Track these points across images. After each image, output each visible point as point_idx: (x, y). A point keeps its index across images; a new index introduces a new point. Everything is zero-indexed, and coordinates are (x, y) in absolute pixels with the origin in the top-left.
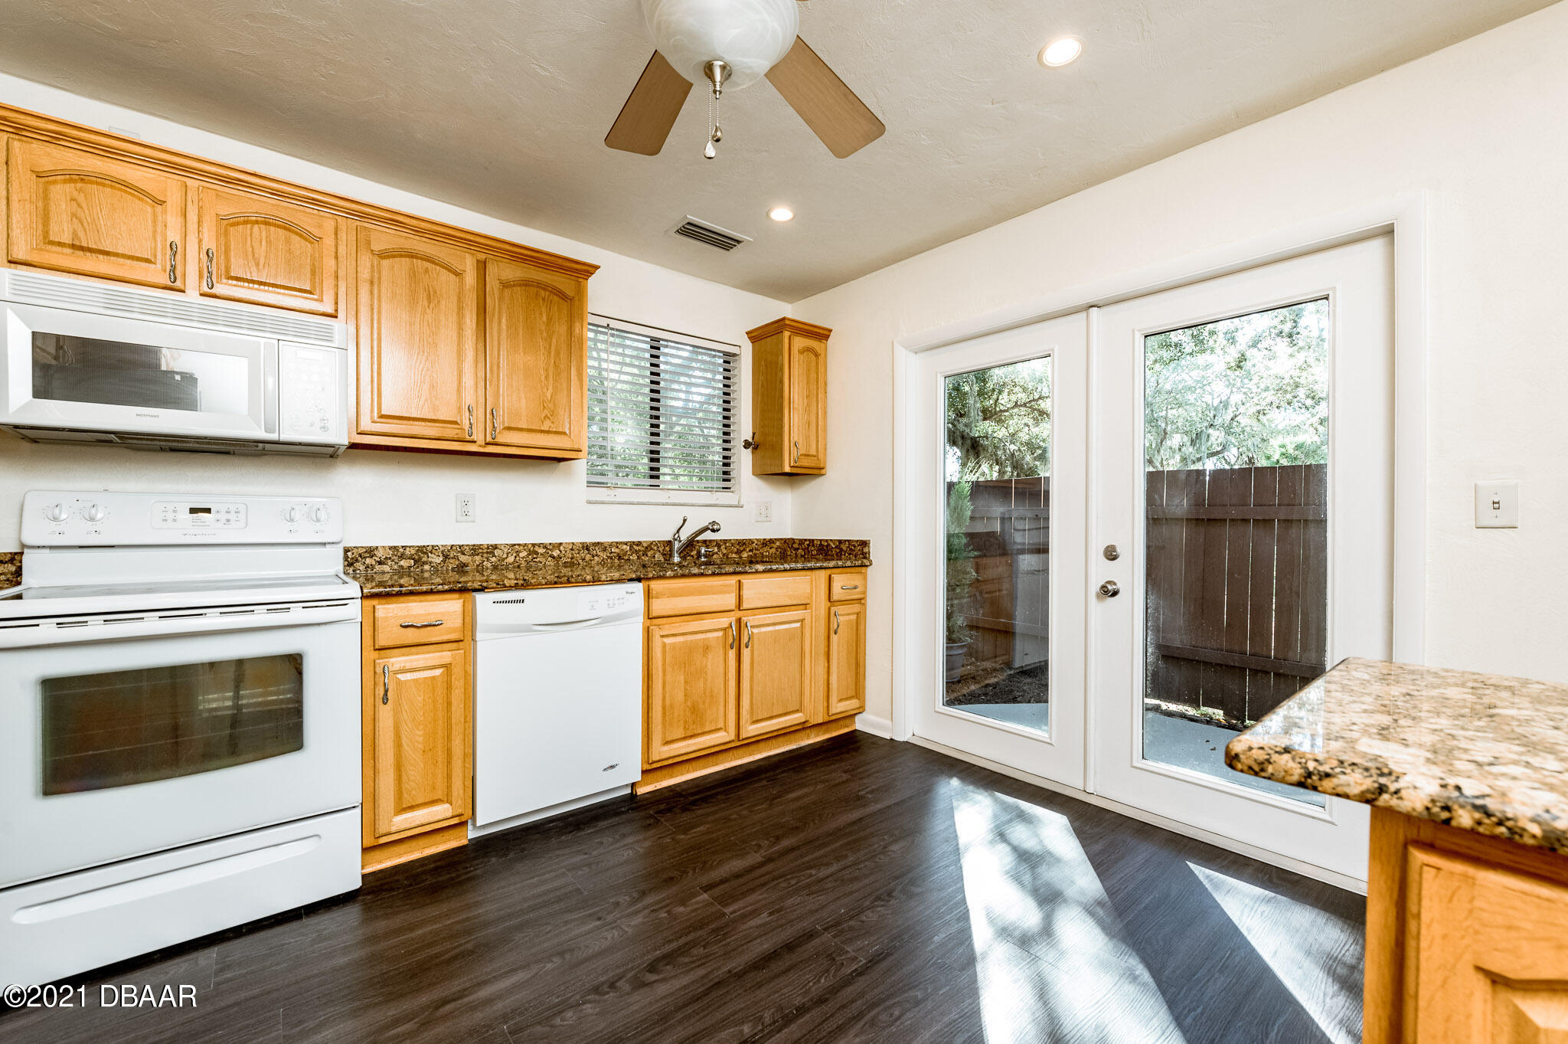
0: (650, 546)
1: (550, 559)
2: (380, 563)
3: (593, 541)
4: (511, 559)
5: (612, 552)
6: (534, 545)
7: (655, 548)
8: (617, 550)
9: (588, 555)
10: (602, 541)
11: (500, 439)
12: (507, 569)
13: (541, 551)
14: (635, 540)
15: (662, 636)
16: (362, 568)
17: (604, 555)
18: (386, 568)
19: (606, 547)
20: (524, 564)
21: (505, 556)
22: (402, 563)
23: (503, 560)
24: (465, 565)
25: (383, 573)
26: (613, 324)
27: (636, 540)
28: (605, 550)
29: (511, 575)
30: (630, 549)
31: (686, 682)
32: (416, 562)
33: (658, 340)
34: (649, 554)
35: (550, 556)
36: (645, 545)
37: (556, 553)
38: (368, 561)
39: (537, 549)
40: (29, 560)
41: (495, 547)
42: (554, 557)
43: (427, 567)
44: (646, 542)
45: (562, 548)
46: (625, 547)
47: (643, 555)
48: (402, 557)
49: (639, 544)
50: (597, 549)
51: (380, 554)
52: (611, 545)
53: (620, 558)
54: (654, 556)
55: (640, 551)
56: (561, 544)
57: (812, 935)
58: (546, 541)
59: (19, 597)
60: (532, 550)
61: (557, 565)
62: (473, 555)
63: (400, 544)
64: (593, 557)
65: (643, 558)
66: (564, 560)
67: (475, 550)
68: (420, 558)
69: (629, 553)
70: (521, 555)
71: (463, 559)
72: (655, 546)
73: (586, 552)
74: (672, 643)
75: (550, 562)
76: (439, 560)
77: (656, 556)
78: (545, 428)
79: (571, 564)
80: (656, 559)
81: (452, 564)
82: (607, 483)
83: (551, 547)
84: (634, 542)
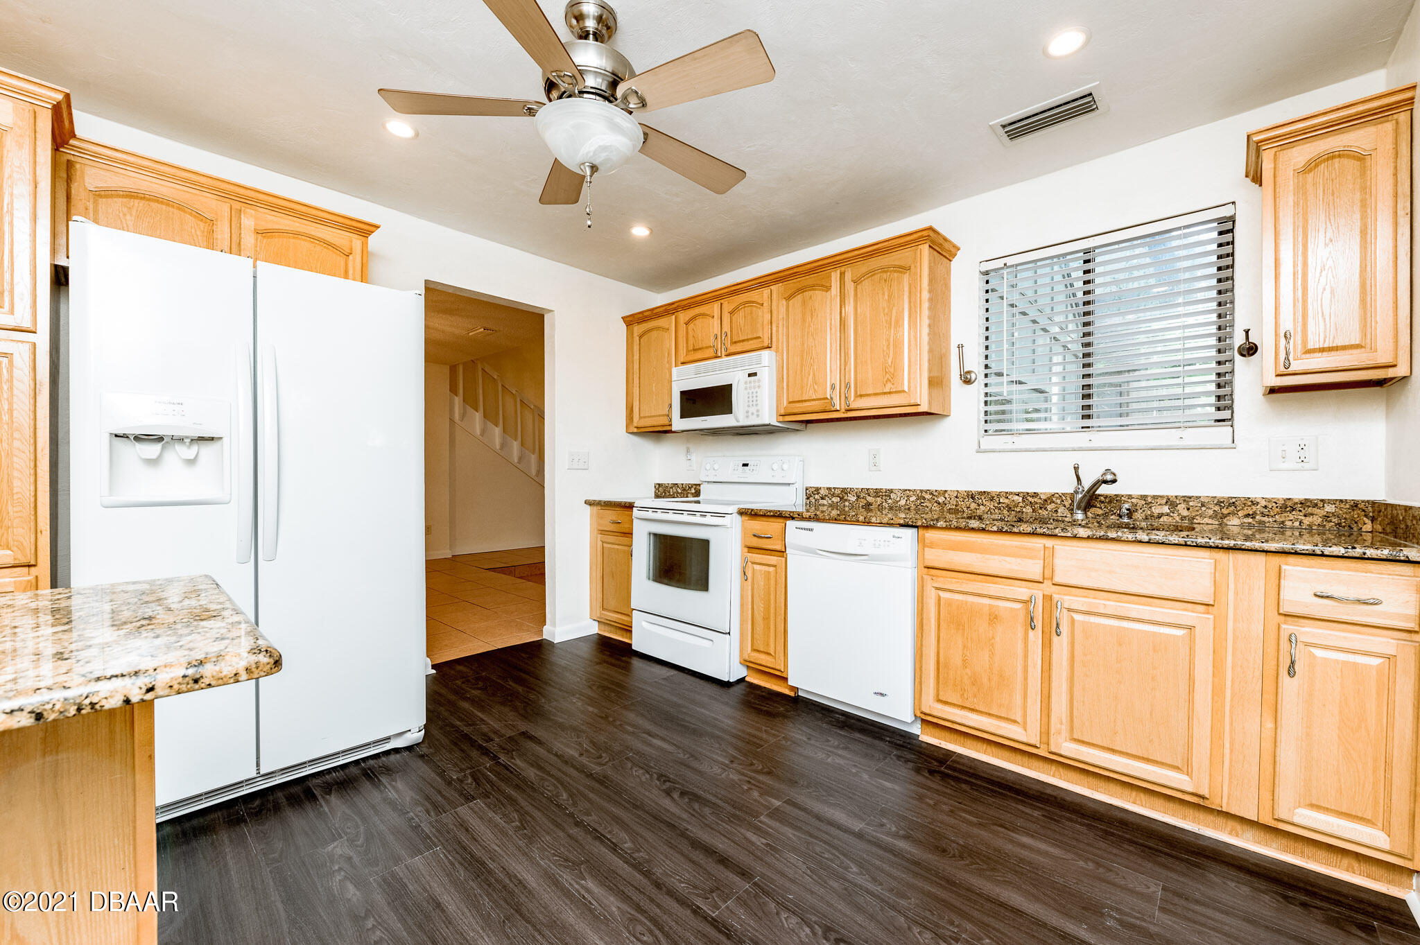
0: (1050, 499)
1: (935, 504)
2: (822, 498)
3: (980, 490)
4: (903, 502)
5: (1000, 503)
6: (921, 491)
7: (1059, 501)
8: (1006, 501)
9: (973, 504)
10: (989, 490)
11: (853, 406)
12: (900, 509)
13: (928, 496)
14: (1029, 491)
15: (937, 589)
16: (813, 501)
17: (991, 505)
18: (824, 502)
19: (993, 497)
20: (913, 507)
21: (898, 499)
22: (834, 499)
23: (898, 502)
24: (870, 504)
25: (824, 505)
26: (1010, 261)
27: (1031, 490)
28: (992, 499)
29: (903, 515)
30: (1023, 501)
31: (965, 647)
32: (841, 499)
33: (1087, 252)
34: (1050, 507)
35: (936, 502)
36: (1043, 497)
37: (941, 499)
38: (817, 497)
39: (924, 494)
40: (702, 488)
41: (891, 491)
42: (939, 504)
43: (847, 504)
44: (1044, 494)
45: (946, 495)
46: (1016, 498)
47: (1041, 508)
48: (833, 495)
49: (1035, 495)
50: (983, 498)
51: (822, 492)
52: (999, 495)
53: (1010, 509)
54: (1056, 511)
55: (1037, 503)
56: (946, 491)
57: (743, 875)
58: (933, 488)
59: (698, 502)
60: (921, 495)
61: (942, 511)
62: (875, 497)
63: (832, 486)
64: (979, 505)
65: (1040, 511)
66: (949, 506)
67: (877, 493)
68: (843, 497)
69: (1021, 504)
70: (912, 499)
71: (870, 499)
72: (1057, 498)
73: (971, 500)
74: (949, 599)
75: (936, 508)
76: (854, 499)
77: (1059, 511)
78: (887, 390)
79: (955, 511)
80: (1059, 514)
81: (862, 503)
82: (1011, 430)
83: (936, 494)
84: (1028, 493)
